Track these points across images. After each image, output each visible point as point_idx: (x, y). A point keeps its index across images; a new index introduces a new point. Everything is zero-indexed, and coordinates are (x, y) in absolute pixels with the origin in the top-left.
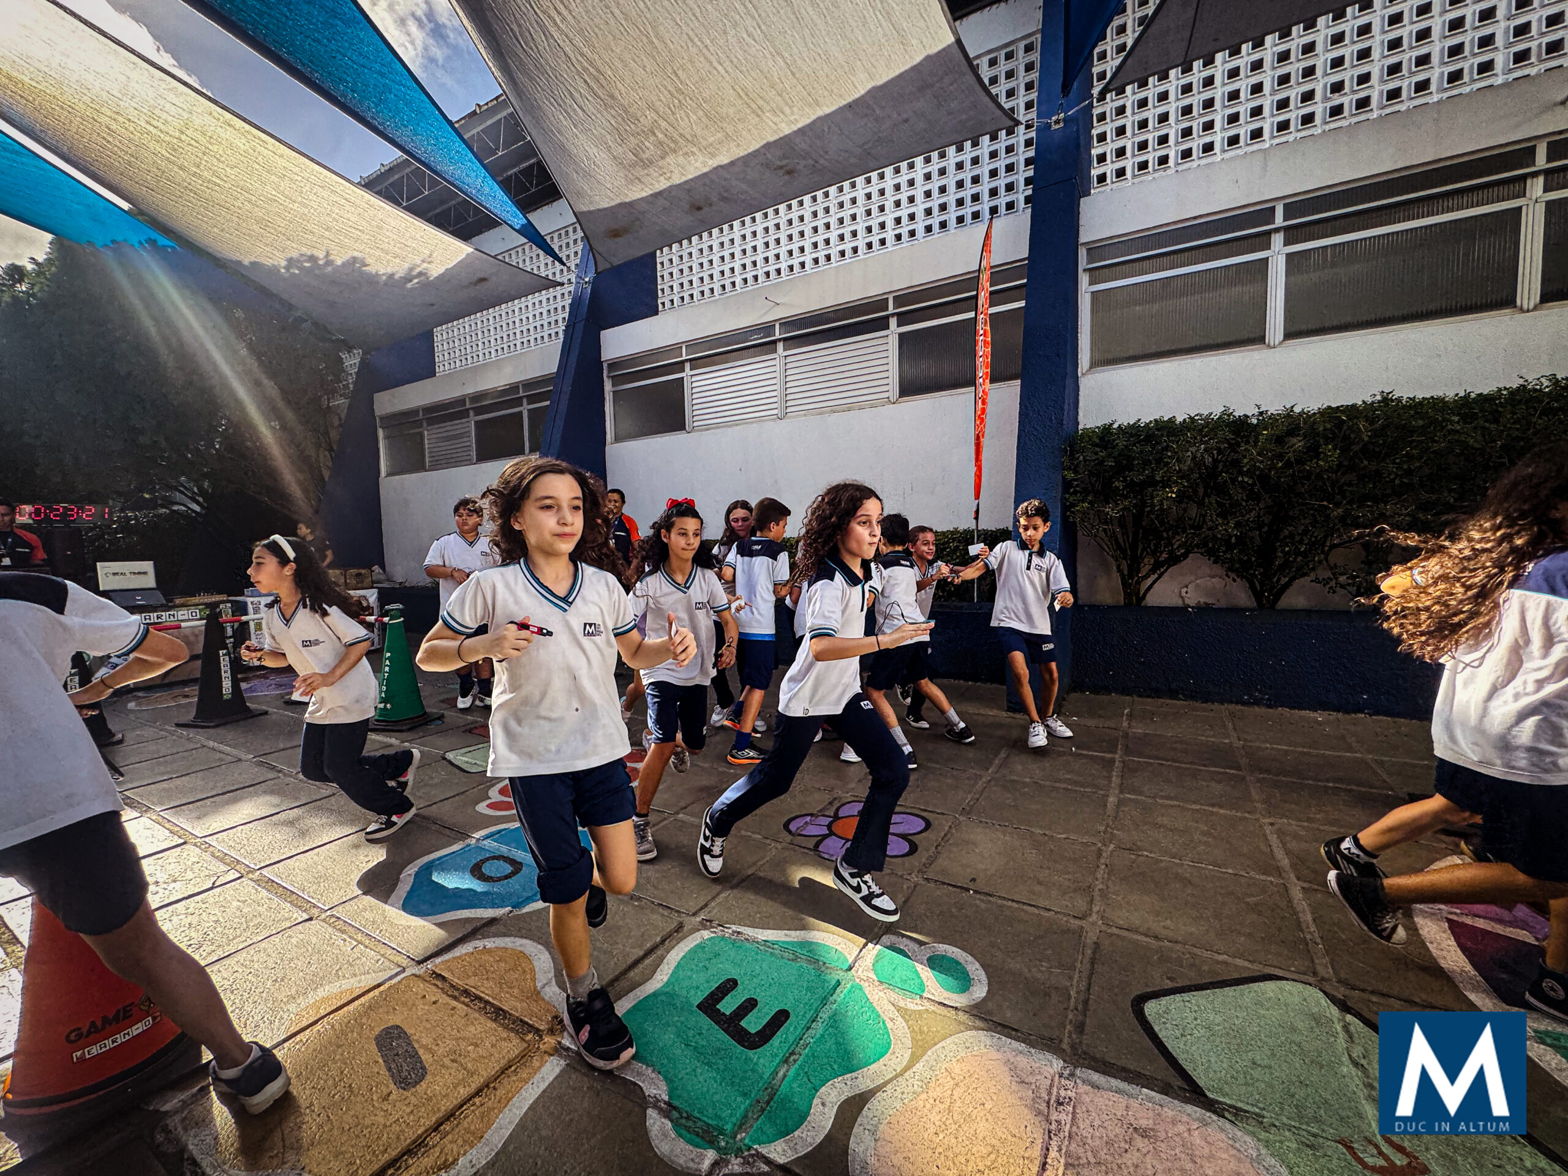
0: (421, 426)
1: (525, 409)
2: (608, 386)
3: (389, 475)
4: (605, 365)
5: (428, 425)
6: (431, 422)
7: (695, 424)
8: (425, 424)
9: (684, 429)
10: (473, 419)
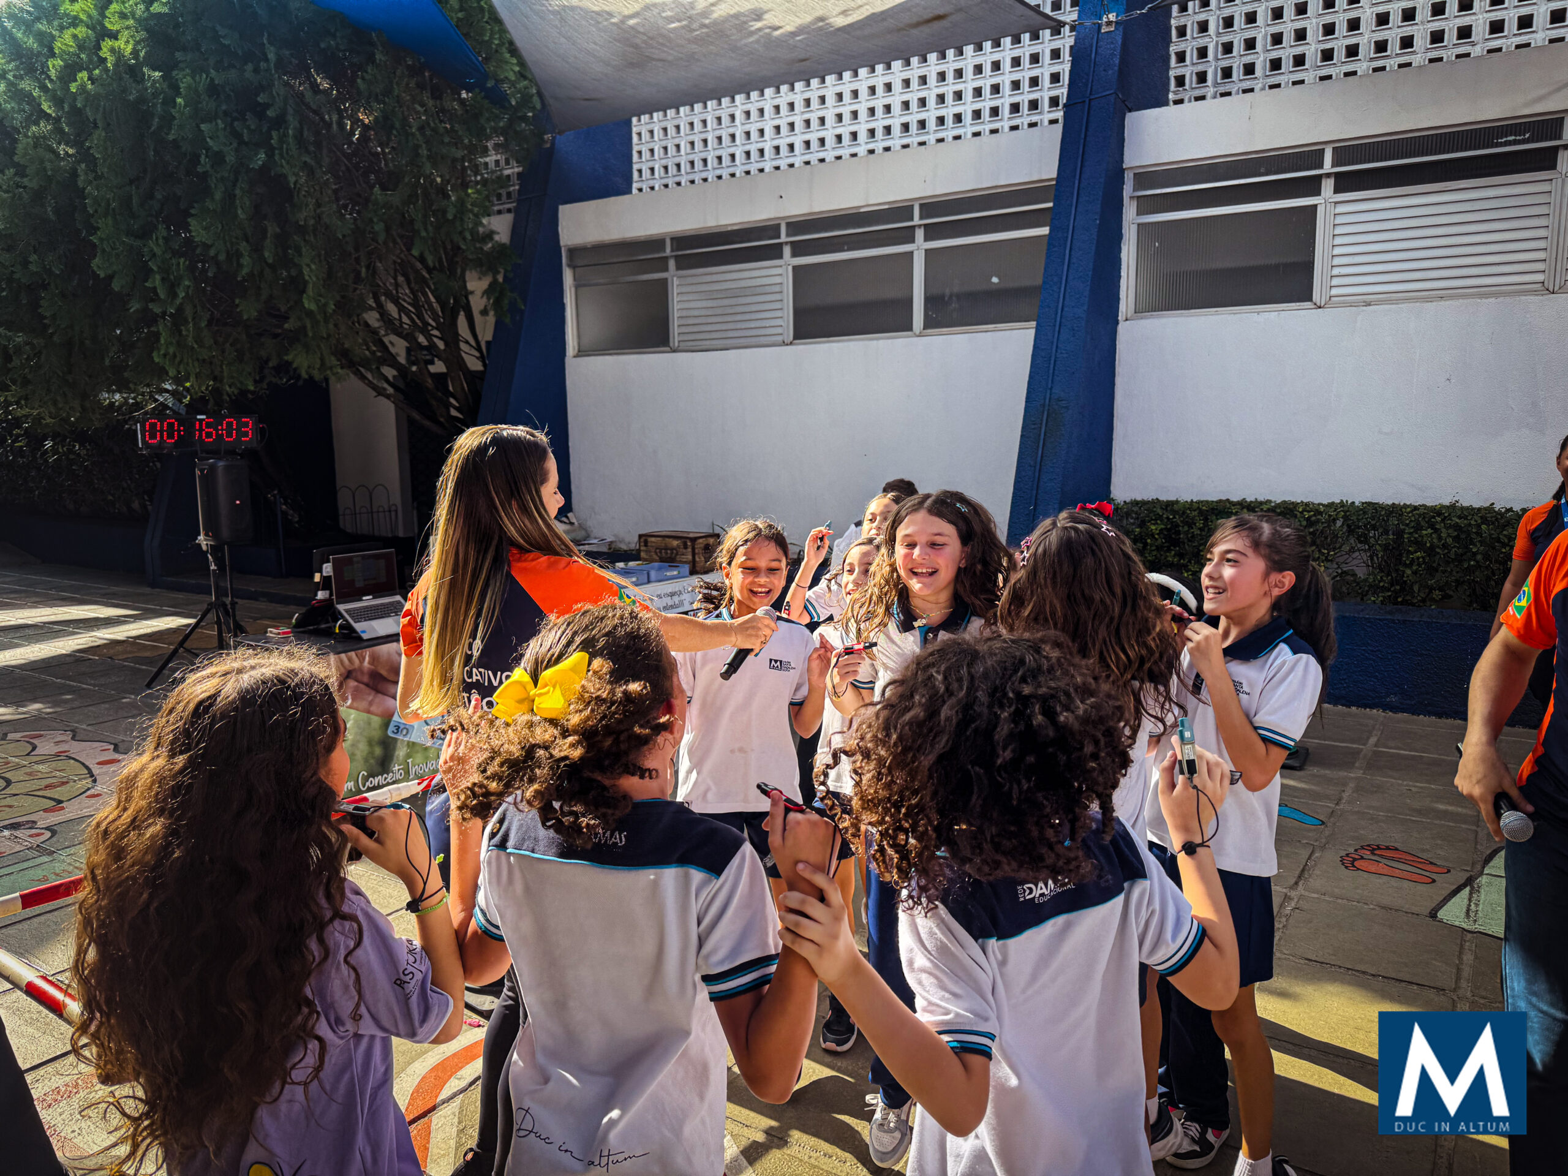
0: (666, 269)
1: (919, 247)
2: (1130, 214)
3: (581, 353)
4: (1129, 177)
5: (679, 267)
6: (685, 263)
7: (1334, 292)
8: (672, 264)
9: (1308, 297)
10: (789, 260)
